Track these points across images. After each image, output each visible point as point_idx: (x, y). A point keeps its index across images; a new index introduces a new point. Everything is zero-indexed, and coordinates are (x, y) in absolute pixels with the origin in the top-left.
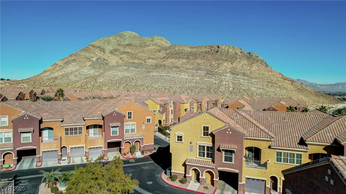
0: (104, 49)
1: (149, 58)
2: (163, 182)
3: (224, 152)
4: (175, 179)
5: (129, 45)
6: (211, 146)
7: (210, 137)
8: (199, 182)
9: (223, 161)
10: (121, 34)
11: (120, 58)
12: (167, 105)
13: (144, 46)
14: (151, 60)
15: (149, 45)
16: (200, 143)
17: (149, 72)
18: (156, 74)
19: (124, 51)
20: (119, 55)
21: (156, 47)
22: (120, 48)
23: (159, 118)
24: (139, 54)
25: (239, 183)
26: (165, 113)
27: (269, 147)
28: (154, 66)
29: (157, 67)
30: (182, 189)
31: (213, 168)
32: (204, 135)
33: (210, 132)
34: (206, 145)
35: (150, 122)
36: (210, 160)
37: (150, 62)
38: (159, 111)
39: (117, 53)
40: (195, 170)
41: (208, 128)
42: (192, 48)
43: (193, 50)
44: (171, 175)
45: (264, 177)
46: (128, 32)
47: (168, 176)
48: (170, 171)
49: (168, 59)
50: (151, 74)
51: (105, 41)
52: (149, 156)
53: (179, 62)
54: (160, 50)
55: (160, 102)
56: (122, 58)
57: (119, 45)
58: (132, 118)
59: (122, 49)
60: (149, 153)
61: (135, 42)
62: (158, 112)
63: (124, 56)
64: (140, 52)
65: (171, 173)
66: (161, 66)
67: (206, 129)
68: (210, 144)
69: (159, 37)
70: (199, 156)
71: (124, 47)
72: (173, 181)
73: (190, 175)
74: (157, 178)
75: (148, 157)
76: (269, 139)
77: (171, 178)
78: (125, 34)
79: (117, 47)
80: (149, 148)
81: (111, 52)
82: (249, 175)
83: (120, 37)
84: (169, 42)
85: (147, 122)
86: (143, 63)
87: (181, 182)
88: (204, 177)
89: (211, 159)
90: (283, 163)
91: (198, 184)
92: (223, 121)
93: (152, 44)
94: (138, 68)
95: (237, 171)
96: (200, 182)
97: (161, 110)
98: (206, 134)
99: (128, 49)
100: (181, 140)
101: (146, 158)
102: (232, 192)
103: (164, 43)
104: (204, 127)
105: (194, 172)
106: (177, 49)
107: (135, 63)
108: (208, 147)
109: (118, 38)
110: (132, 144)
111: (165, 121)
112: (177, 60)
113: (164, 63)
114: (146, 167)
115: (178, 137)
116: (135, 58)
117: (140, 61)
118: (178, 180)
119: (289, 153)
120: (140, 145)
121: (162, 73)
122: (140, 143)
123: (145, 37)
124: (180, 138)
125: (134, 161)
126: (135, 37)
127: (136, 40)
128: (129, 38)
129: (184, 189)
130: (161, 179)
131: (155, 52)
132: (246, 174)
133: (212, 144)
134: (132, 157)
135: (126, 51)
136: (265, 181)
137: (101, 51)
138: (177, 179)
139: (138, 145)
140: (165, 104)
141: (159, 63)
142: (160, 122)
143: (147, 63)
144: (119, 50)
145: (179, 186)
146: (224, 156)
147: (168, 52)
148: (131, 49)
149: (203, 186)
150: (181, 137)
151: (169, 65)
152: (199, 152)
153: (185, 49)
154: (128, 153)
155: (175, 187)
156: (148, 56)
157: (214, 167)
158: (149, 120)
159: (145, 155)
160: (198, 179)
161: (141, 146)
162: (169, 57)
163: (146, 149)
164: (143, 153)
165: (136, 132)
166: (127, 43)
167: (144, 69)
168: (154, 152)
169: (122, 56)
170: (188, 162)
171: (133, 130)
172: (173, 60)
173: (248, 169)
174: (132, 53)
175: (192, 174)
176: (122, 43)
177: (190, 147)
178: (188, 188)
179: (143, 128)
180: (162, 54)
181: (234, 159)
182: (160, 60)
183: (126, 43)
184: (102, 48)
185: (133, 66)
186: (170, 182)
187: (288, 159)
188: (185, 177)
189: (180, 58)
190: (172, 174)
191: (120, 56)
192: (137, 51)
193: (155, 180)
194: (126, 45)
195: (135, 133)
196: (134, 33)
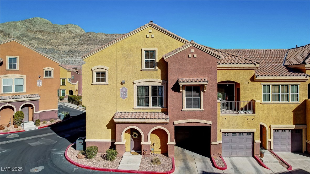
0: (9, 34)
1: (63, 44)
2: (68, 162)
3: (184, 92)
4: (94, 153)
5: (40, 31)
6: (161, 84)
7: (157, 68)
8: (140, 153)
9: (185, 108)
10: (30, 20)
11: (29, 43)
12: (80, 72)
13: (57, 33)
14: (64, 46)
15: (62, 32)
16: (140, 81)
17: (62, 57)
18: (70, 59)
19: (34, 37)
20: (28, 41)
21: (69, 35)
22: (29, 34)
23: (70, 88)
24: (52, 40)
25: (213, 143)
26: (78, 81)
27: (253, 79)
28: (67, 52)
29: (70, 52)
30: (109, 170)
31: (166, 123)
32: (147, 66)
33: (157, 60)
34: (150, 84)
35: (50, 75)
36: (158, 109)
37: (63, 48)
38: (70, 80)
39: (25, 38)
40: (132, 131)
41: (153, 52)
42: (107, 35)
43: (108, 38)
44: (85, 149)
45: (251, 127)
46: (39, 18)
47: (78, 152)
48: (82, 141)
49: (83, 45)
50: (65, 59)
51: (10, 25)
52: (49, 126)
53: (94, 48)
54: (74, 37)
55: (71, 69)
56: (32, 43)
57: (28, 30)
58: (18, 68)
59: (32, 35)
60: (49, 123)
61: (47, 29)
62: (68, 80)
63: (34, 42)
64: (53, 38)
65: (84, 144)
66: (76, 51)
67: (150, 54)
68: (158, 81)
69: (74, 25)
70: (138, 105)
71: (34, 33)
72: (90, 158)
73: (123, 142)
74: (56, 158)
75: (47, 128)
76: (253, 65)
77: (85, 153)
78: (35, 20)
79: (26, 33)
80: (50, 116)
81: (18, 37)
82: (228, 127)
83: (30, 23)
84: (83, 30)
85: (46, 75)
86: (56, 48)
87: (105, 157)
88: (150, 143)
89: (160, 107)
90: (273, 102)
91: (139, 157)
92: (179, 39)
93: (66, 32)
94: (50, 53)
95: (210, 122)
96: (142, 153)
97: (72, 79)
98: (150, 64)
99: (39, 35)
100: (104, 80)
101: (41, 129)
102: (202, 161)
103: (78, 31)
104: (147, 52)
105: (129, 135)
106: (91, 36)
107: (46, 48)
108: (154, 87)
109: (27, 24)
110: (18, 109)
111: (77, 92)
112: (92, 46)
113: (79, 49)
114: (38, 142)
115: (98, 73)
116: (47, 44)
117: (52, 47)
118: (98, 155)
119: (280, 86)
120: (33, 110)
121: (76, 58)
122: (33, 108)
123: (58, 25)
124: (101, 76)
125: (18, 136)
126: (47, 24)
127: (48, 27)
128: (40, 25)
129: (113, 170)
130: (64, 158)
131: (69, 38)
132: (223, 126)
133: (161, 81)
134: (15, 131)
135: (37, 37)
136: (253, 133)
137: (6, 36)
138: (96, 153)
139: (28, 112)
140: (77, 72)
141: (73, 48)
142: (71, 92)
143: (60, 49)
144: (28, 36)
145: (101, 167)
146: (185, 97)
147: (82, 38)
148: (42, 35)
149: (148, 160)
150: (104, 74)
151: (83, 51)
152: (139, 98)
153: (100, 36)
154: (8, 126)
155: (94, 169)
156: (61, 43)
157: (168, 121)
158: (48, 73)
159: (42, 125)
160: (138, 149)
161: (35, 112)
162: (84, 43)
163: (43, 117)
164: (37, 123)
165: (25, 91)
166: (38, 29)
167: (57, 55)
168: (58, 122)
169: (31, 42)
170: (118, 117)
171: (18, 88)
172: (88, 46)
173: (226, 117)
174: (43, 39)
175: (125, 141)
176: (32, 29)
177: (122, 90)
178: (120, 168)
179: (38, 85)
180: (76, 41)
181: (202, 101)
182: (74, 46)
183: (36, 29)
184: (7, 32)
185: (44, 51)
186: (83, 162)
187: (279, 94)
188: (113, 146)
189: (94, 43)
190: (88, 146)
191: (30, 42)
192: (50, 37)
193: (51, 161)
194: (36, 31)
195: (24, 93)
196: (46, 20)
